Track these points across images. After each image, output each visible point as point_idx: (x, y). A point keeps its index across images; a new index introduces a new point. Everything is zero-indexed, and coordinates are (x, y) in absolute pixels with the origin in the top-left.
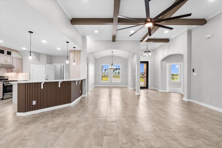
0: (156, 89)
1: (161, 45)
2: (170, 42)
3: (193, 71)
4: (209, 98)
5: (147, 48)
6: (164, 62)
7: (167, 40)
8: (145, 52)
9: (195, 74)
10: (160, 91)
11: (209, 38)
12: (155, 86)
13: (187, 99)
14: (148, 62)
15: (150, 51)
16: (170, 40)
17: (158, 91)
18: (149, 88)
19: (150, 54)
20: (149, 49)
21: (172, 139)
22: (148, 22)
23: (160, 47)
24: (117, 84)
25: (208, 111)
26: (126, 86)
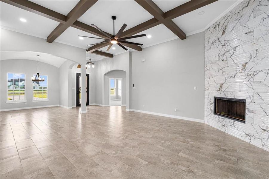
0: (98, 105)
1: (104, 59)
2: (114, 57)
3: (133, 86)
4: (143, 106)
5: (90, 59)
6: (106, 77)
7: (111, 56)
8: (87, 63)
9: (134, 88)
10: (103, 106)
11: (143, 62)
12: (96, 102)
13: (130, 109)
14: (89, 74)
15: (93, 63)
16: (114, 56)
17: (101, 106)
18: (90, 104)
19: (93, 66)
20: (92, 61)
21: (140, 137)
22: (115, 40)
23: (103, 60)
24: (42, 103)
25: (145, 115)
26: (58, 105)
